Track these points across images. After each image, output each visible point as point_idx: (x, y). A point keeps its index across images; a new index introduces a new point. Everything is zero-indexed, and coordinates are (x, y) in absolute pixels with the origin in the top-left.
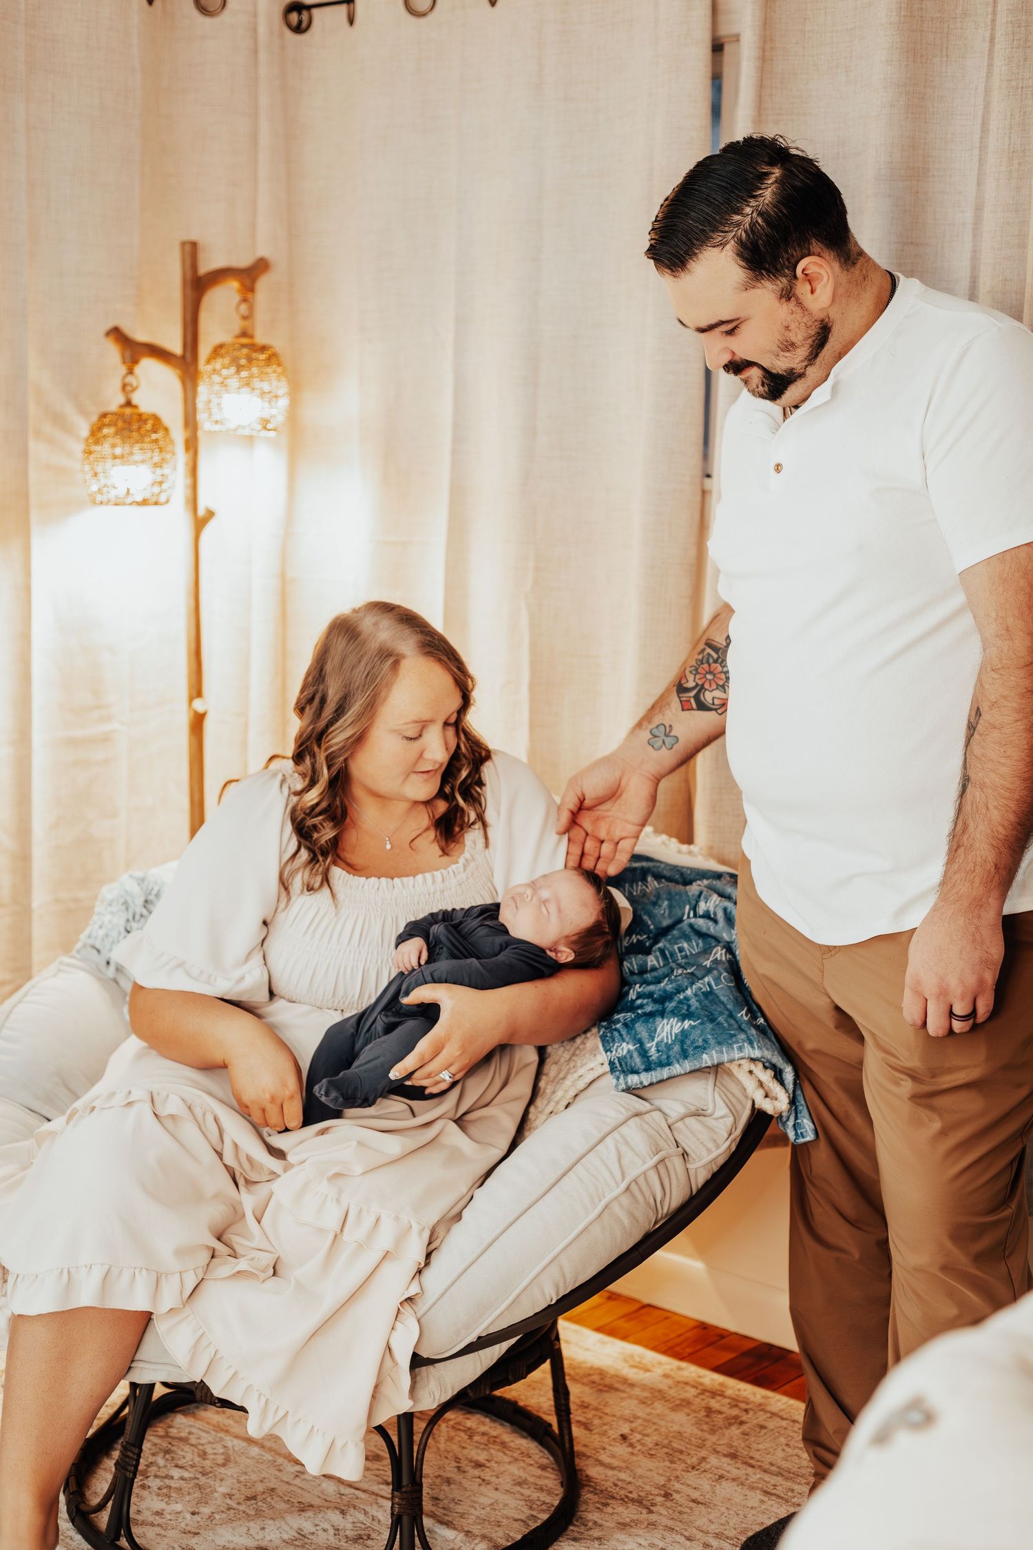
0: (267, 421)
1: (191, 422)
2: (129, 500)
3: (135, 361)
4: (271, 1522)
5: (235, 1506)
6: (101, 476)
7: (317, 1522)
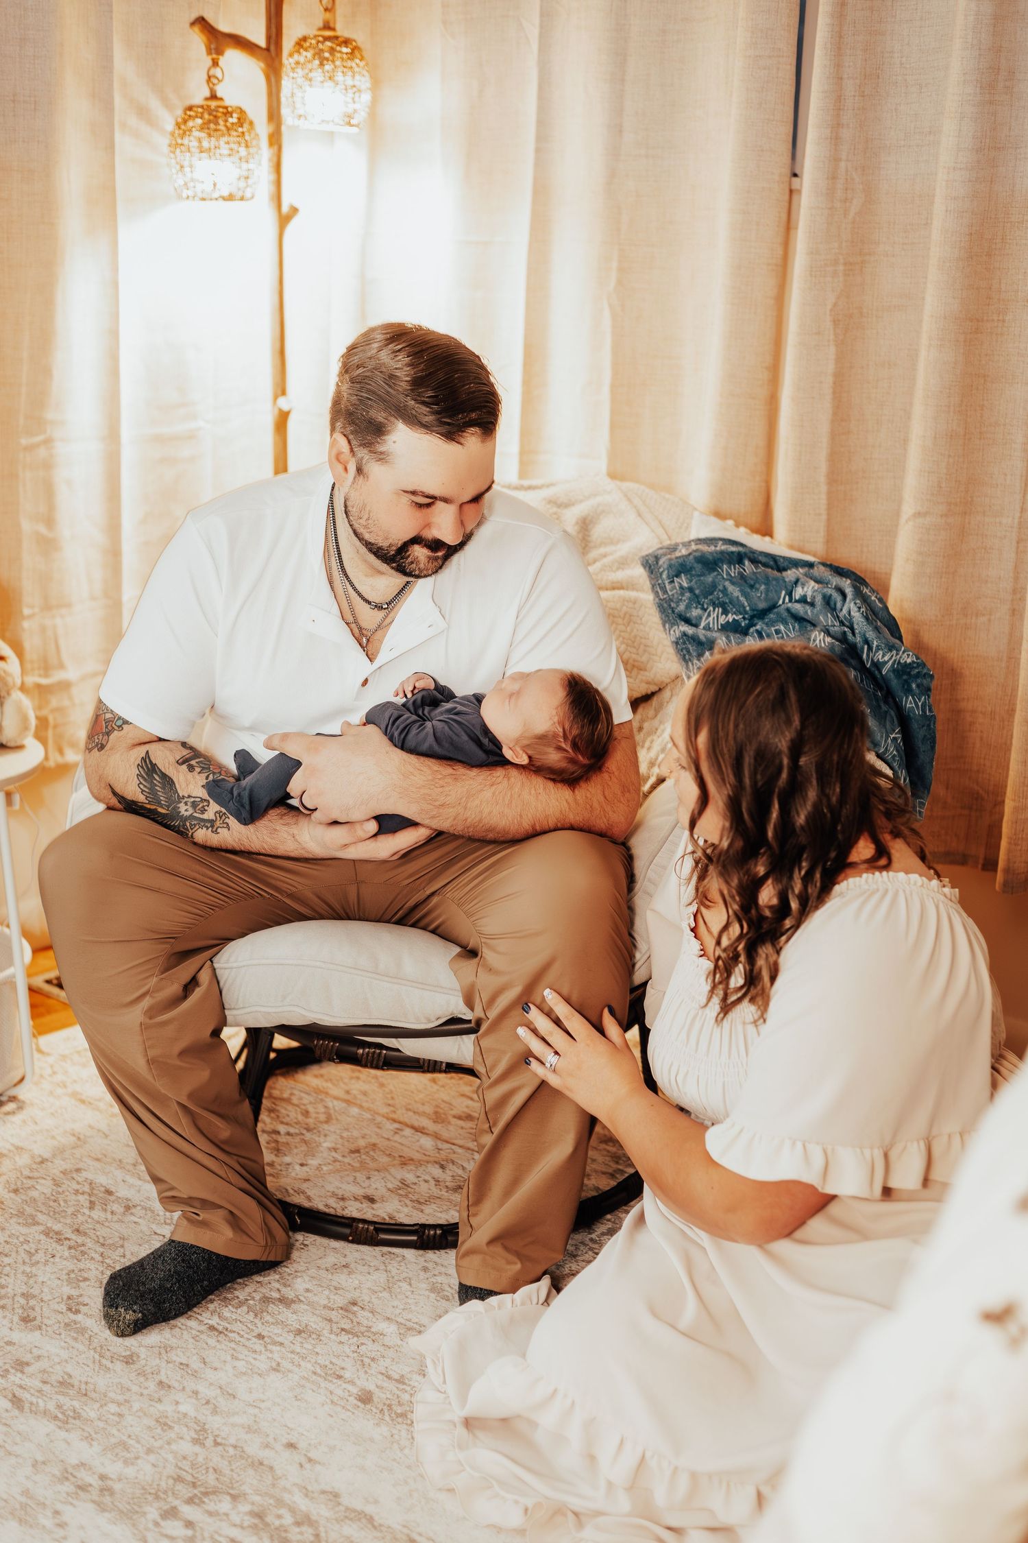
0: (350, 117)
1: (274, 115)
2: (216, 195)
3: (220, 52)
4: (376, 1173)
5: (340, 1158)
6: (187, 169)
7: (418, 1174)
